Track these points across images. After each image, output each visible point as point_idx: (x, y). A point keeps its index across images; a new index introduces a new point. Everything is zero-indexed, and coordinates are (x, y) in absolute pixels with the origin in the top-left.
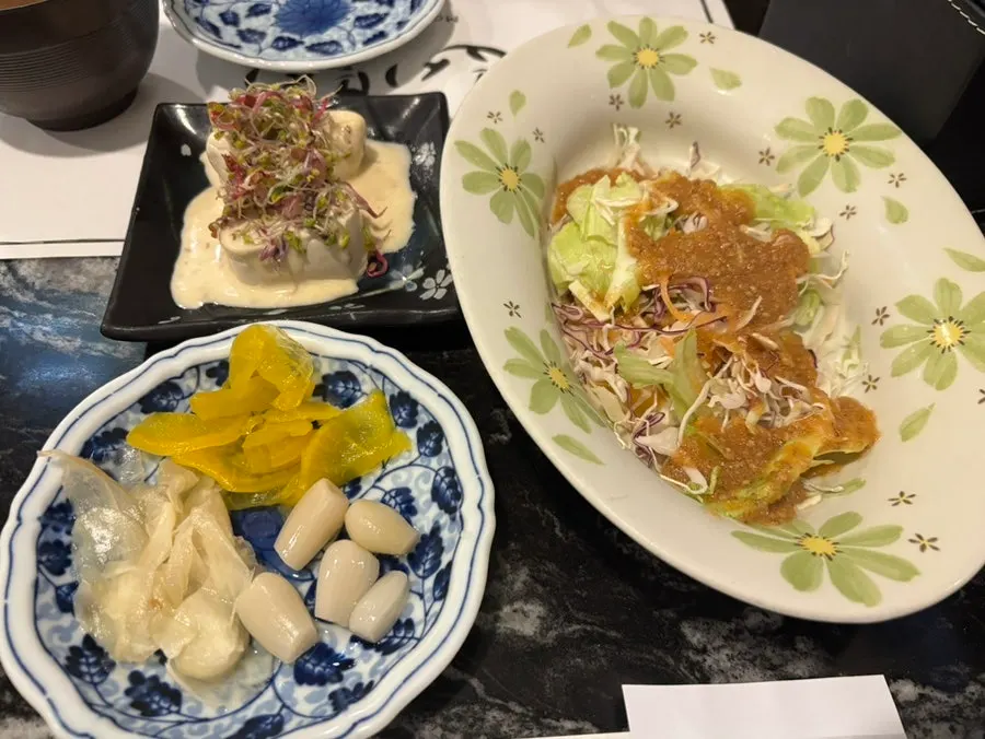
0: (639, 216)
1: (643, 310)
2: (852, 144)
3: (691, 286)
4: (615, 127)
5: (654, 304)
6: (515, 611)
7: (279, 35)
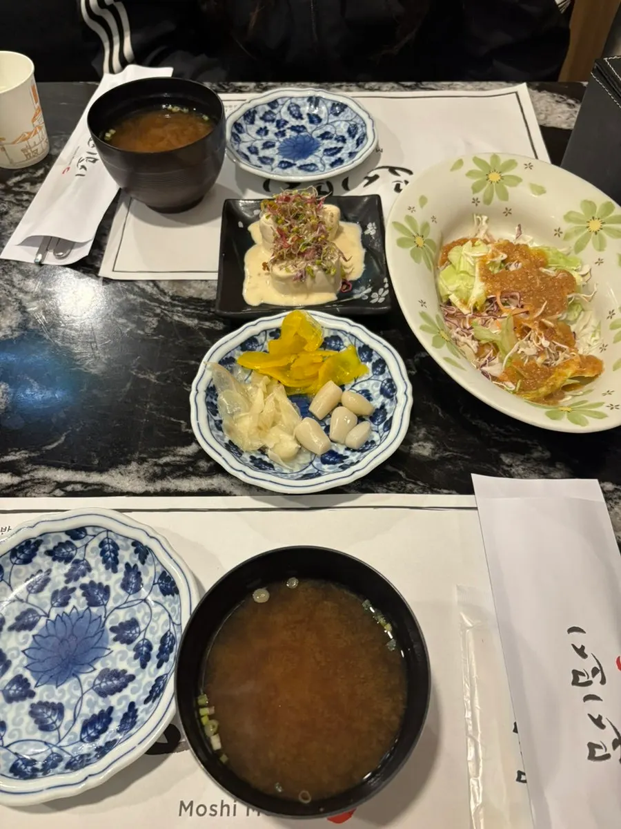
0: (486, 261)
1: (487, 309)
2: (604, 226)
3: (512, 297)
4: (475, 216)
5: (493, 307)
6: (420, 445)
7: (281, 160)
